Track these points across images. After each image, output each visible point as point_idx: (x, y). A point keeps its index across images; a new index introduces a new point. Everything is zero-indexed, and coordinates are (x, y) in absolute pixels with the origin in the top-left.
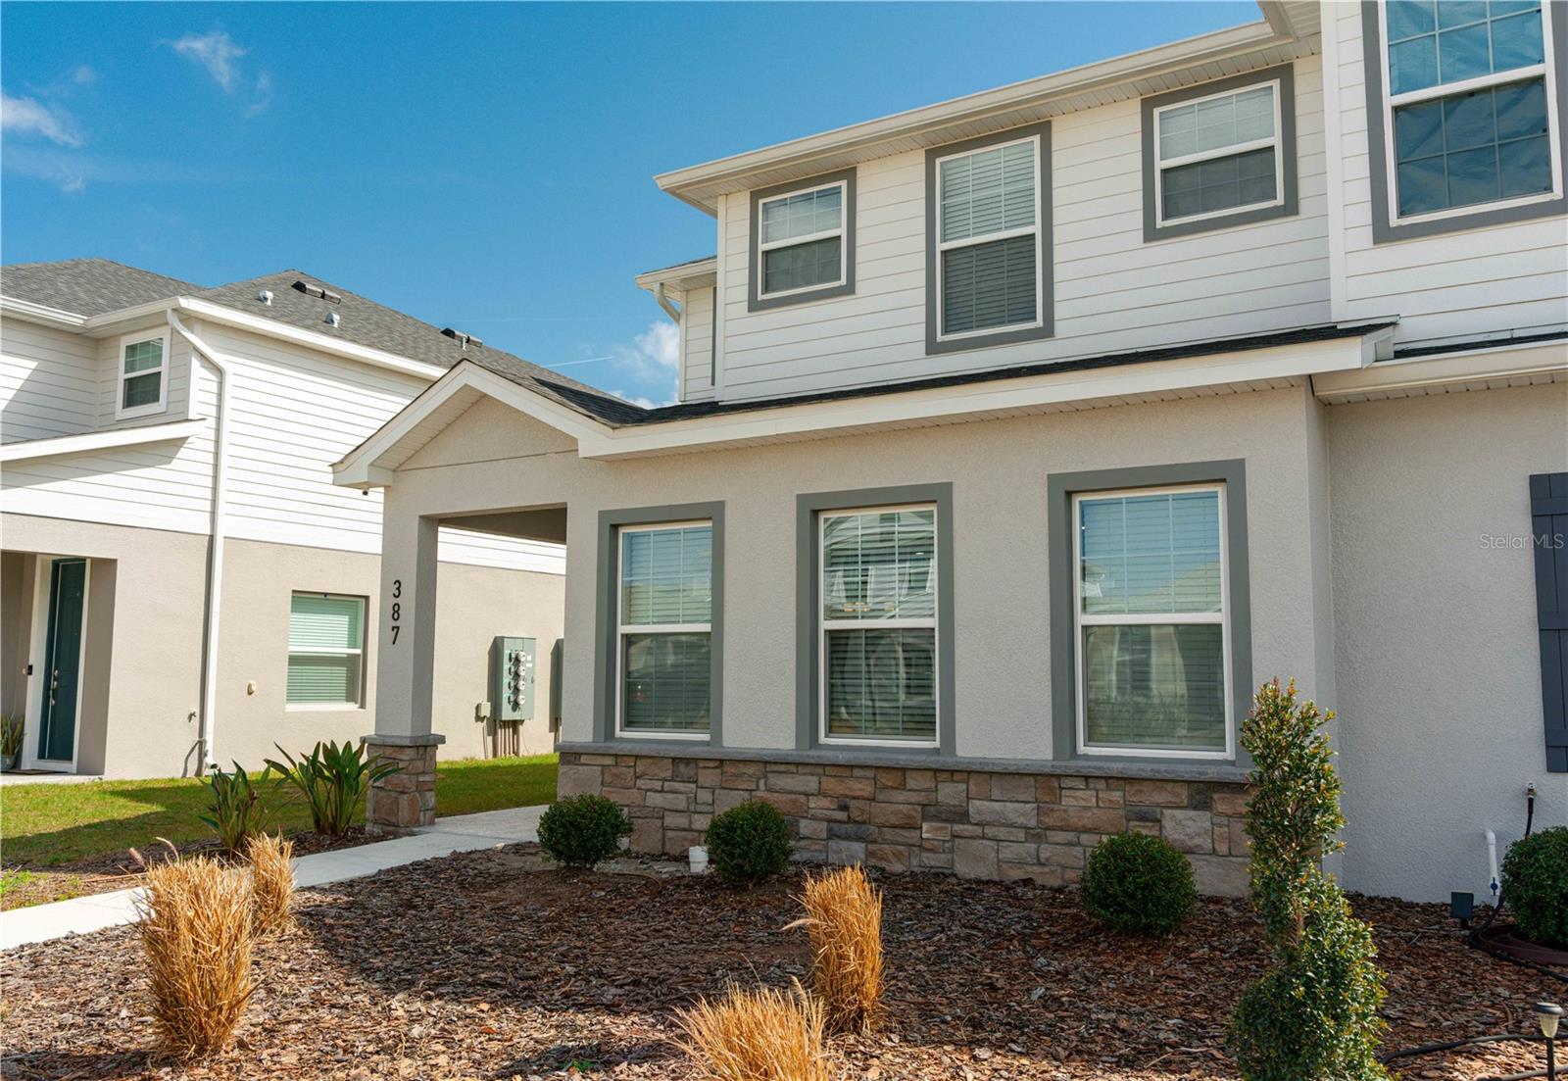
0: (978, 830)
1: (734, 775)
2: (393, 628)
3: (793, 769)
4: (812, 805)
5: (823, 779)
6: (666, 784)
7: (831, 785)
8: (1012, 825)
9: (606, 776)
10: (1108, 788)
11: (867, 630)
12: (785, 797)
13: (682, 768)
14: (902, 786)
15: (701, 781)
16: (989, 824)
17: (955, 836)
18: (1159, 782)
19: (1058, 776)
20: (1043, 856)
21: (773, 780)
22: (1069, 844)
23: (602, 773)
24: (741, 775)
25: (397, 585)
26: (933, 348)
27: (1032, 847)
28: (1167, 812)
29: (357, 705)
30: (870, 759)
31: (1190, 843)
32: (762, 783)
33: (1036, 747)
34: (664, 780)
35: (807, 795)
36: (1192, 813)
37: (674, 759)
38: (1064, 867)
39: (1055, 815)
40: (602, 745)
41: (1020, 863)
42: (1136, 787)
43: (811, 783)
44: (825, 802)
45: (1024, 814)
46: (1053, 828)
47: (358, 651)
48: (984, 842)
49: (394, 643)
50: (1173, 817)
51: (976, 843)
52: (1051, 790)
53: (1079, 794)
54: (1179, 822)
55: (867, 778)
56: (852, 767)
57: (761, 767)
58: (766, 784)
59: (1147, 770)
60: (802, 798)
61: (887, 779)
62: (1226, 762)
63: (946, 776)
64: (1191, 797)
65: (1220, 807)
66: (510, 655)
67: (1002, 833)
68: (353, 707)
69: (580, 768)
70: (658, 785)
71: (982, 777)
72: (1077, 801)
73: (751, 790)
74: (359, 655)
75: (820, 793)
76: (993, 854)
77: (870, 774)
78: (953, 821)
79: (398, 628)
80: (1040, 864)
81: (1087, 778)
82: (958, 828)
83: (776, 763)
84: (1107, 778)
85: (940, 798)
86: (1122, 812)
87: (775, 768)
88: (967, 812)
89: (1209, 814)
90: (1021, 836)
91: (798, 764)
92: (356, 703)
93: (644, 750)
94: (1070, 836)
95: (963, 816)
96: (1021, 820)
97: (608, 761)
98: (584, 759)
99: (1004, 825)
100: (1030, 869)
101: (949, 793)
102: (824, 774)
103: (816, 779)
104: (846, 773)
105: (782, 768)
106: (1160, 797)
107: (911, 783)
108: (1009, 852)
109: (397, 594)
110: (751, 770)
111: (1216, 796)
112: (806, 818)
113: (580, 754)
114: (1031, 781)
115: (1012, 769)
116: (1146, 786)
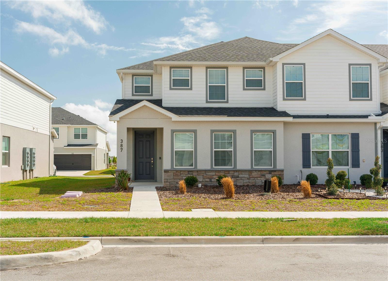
0: (240, 179)
1: (200, 173)
2: (121, 149)
3: (211, 172)
4: (214, 177)
5: (216, 173)
6: (187, 175)
7: (217, 174)
8: (246, 178)
9: (174, 174)
10: (258, 172)
11: (221, 151)
12: (209, 176)
13: (190, 172)
14: (229, 173)
15: (194, 174)
16: (242, 178)
17: (237, 180)
18: (265, 171)
19: (252, 171)
20: (250, 181)
21: (207, 173)
22: (253, 180)
23: (173, 174)
24: (201, 173)
25: (122, 140)
26: (207, 102)
27: (248, 180)
28: (266, 175)
29: (8, 166)
30: (223, 169)
31: (269, 178)
32: (205, 174)
33: (249, 167)
34: (186, 174)
35: (213, 175)
36: (269, 175)
37: (188, 171)
38: (252, 183)
39: (252, 176)
40: (173, 169)
41: (247, 183)
42: (262, 172)
43: (214, 174)
44: (216, 176)
45: (247, 176)
46: (251, 178)
47: (8, 152)
48: (242, 180)
49: (121, 152)
50: (267, 175)
51: (240, 180)
52: (251, 173)
53: (255, 173)
54: (268, 176)
55: (223, 172)
56: (220, 171)
57: (205, 172)
58: (206, 174)
59: (264, 169)
60: (212, 176)
61: (226, 172)
62: (272, 168)
63: (236, 171)
64: (269, 172)
65: (273, 174)
66: (27, 152)
67: (244, 179)
68: (7, 166)
69: (169, 173)
70: (185, 175)
71: (241, 171)
72: (254, 174)
73: (203, 175)
74: (7, 153)
75: (215, 175)
76: (243, 182)
77: (224, 172)
78: (237, 178)
79: (122, 149)
80: (249, 183)
81: (256, 171)
82: (237, 179)
83: (207, 171)
84: (258, 171)
85: (235, 175)
86: (260, 175)
87: (207, 172)
88: (239, 176)
89: (271, 175)
90: (247, 179)
91: (211, 171)
92: (7, 165)
93: (182, 170)
94: (253, 179)
95: (238, 177)
96: (247, 177)
97: (175, 172)
98: (169, 172)
99: (245, 178)
100: (248, 183)
101: (236, 174)
102: (216, 172)
103: (214, 173)
104: (220, 172)
105: (209, 172)
106: (265, 173)
107: (230, 173)
108: (245, 181)
109: (122, 142)
110: (203, 172)
111: (272, 172)
112: (213, 179)
113: (169, 171)
114: (248, 172)
115: (246, 170)
116: (263, 172)
